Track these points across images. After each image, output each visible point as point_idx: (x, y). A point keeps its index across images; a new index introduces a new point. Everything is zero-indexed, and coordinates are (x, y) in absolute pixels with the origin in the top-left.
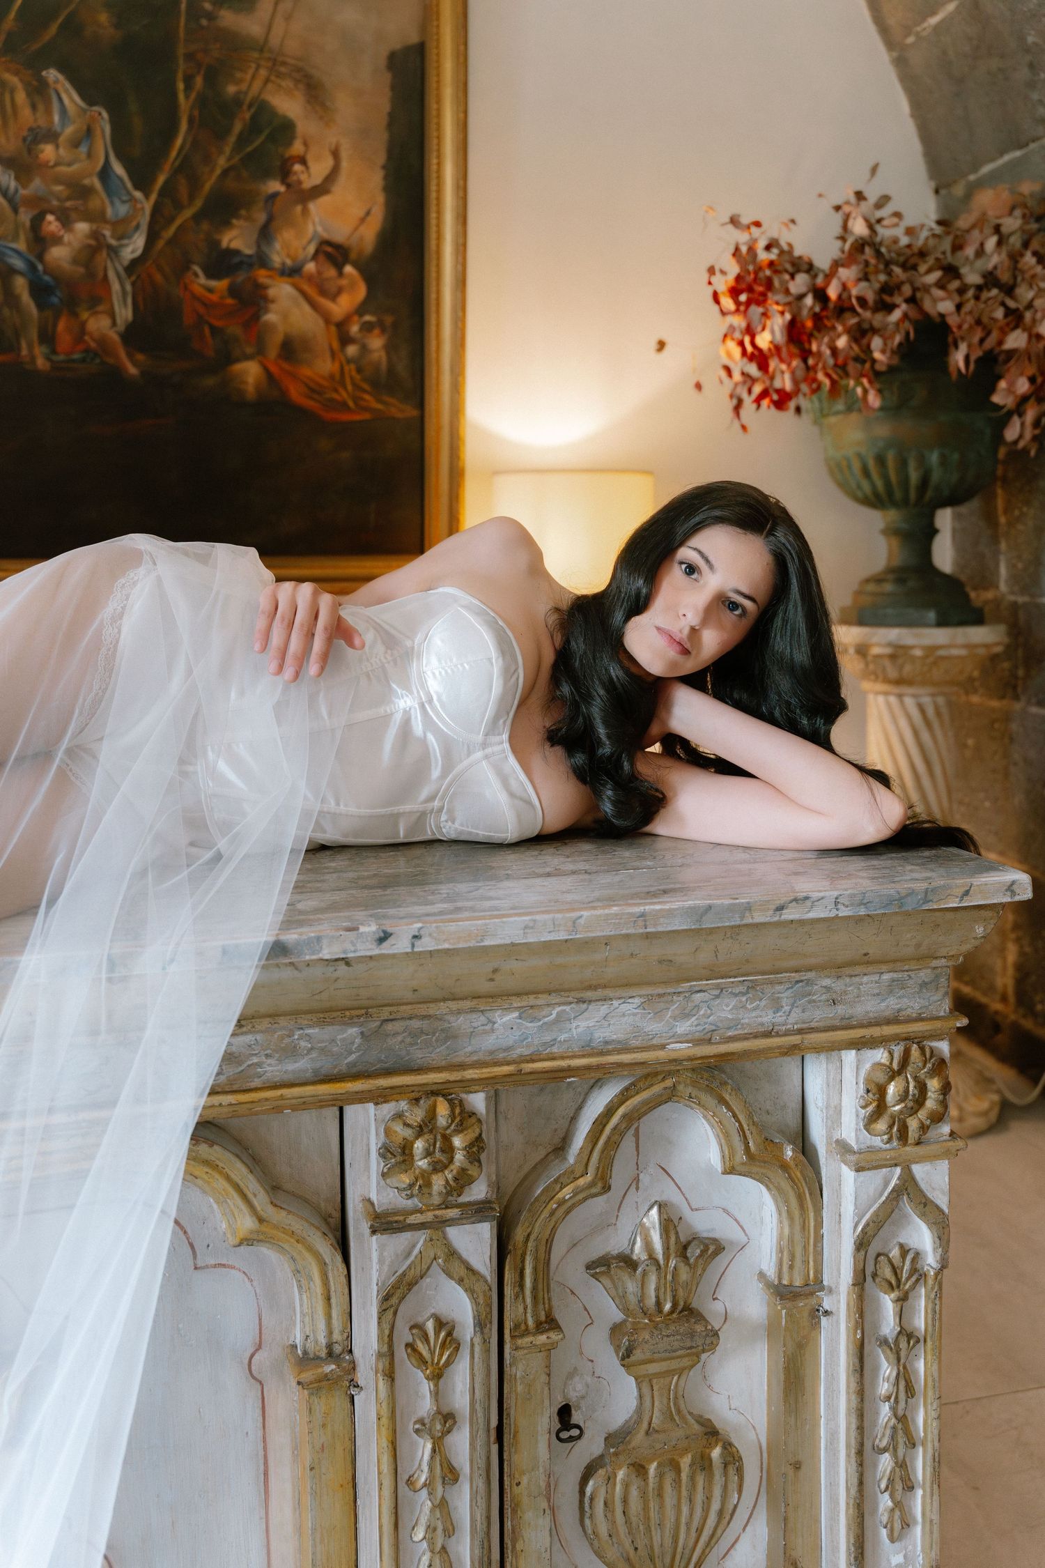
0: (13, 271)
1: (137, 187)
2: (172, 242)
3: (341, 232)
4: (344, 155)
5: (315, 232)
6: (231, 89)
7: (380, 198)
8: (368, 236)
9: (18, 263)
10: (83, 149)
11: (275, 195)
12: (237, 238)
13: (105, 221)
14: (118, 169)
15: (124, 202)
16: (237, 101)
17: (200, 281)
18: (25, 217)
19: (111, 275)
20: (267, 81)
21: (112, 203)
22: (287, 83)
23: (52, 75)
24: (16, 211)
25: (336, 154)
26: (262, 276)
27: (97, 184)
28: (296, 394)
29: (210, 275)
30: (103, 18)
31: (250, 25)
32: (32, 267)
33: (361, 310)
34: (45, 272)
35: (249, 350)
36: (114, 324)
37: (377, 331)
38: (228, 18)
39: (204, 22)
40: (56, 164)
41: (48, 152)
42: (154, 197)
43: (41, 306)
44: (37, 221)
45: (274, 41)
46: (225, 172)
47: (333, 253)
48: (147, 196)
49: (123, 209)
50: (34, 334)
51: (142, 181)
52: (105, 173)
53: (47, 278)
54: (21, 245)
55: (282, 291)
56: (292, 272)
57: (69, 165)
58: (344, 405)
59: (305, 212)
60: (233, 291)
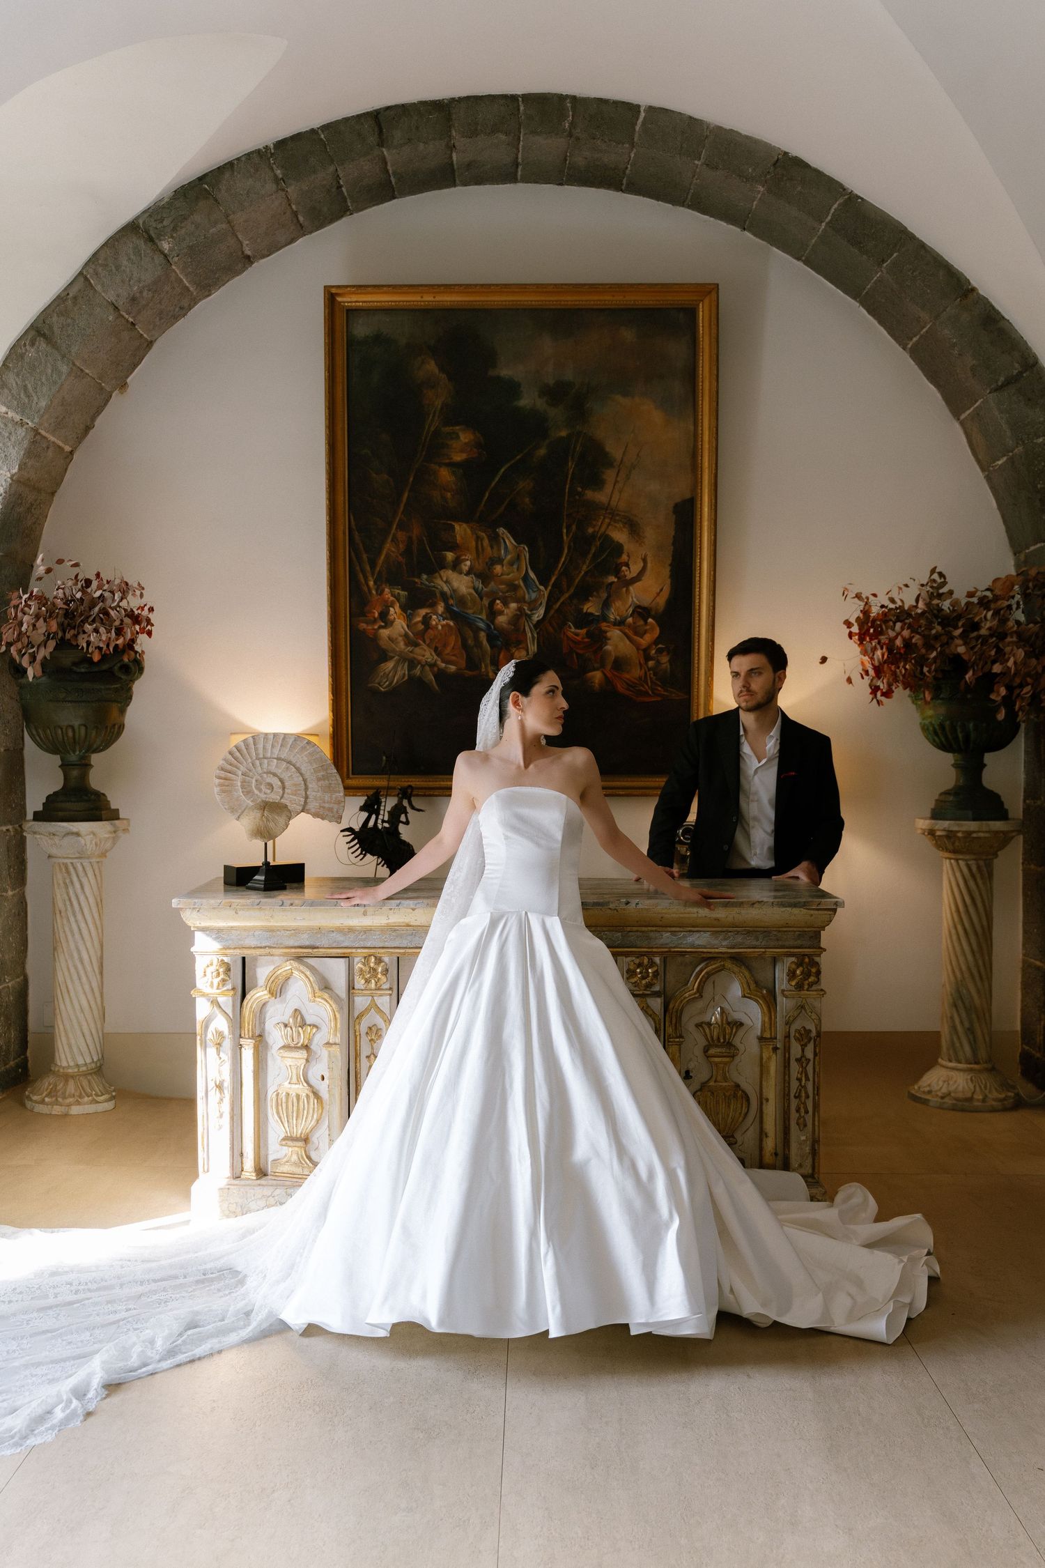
0: (480, 629)
1: (541, 584)
2: (557, 611)
3: (646, 601)
4: (649, 560)
5: (633, 601)
6: (590, 530)
7: (668, 581)
8: (662, 601)
9: (482, 625)
10: (515, 566)
11: (613, 583)
12: (591, 607)
13: (525, 602)
14: (532, 575)
15: (534, 592)
16: (593, 536)
17: (572, 630)
18: (486, 602)
19: (527, 629)
20: (609, 524)
21: (529, 593)
22: (620, 525)
23: (501, 530)
24: (481, 599)
25: (645, 560)
26: (604, 626)
27: (522, 584)
28: (621, 688)
29: (576, 627)
30: (527, 500)
31: (601, 497)
32: (488, 626)
33: (656, 642)
34: (495, 629)
35: (596, 665)
36: (528, 654)
37: (665, 653)
38: (590, 494)
39: (577, 497)
40: (502, 575)
41: (498, 569)
42: (550, 588)
43: (492, 647)
44: (492, 604)
45: (613, 504)
46: (586, 573)
47: (642, 612)
48: (546, 589)
49: (534, 596)
50: (488, 661)
51: (544, 581)
52: (526, 578)
53: (495, 632)
54: (484, 617)
55: (615, 634)
56: (620, 623)
57: (508, 575)
58: (646, 694)
59: (628, 591)
60: (589, 635)
